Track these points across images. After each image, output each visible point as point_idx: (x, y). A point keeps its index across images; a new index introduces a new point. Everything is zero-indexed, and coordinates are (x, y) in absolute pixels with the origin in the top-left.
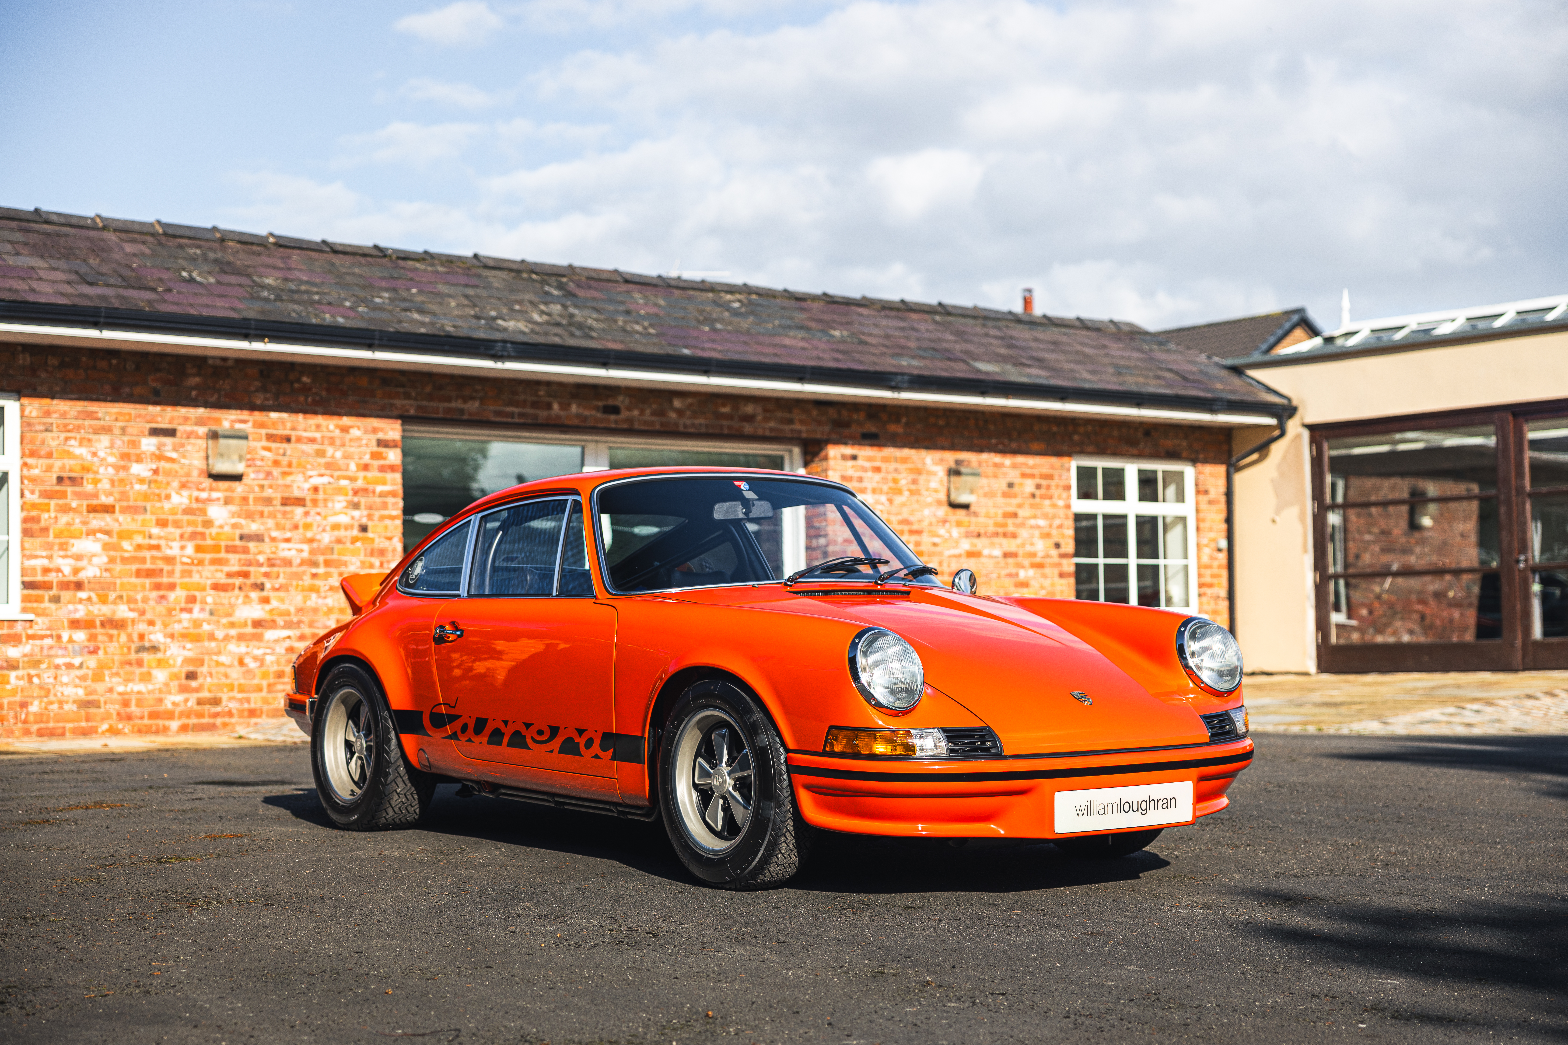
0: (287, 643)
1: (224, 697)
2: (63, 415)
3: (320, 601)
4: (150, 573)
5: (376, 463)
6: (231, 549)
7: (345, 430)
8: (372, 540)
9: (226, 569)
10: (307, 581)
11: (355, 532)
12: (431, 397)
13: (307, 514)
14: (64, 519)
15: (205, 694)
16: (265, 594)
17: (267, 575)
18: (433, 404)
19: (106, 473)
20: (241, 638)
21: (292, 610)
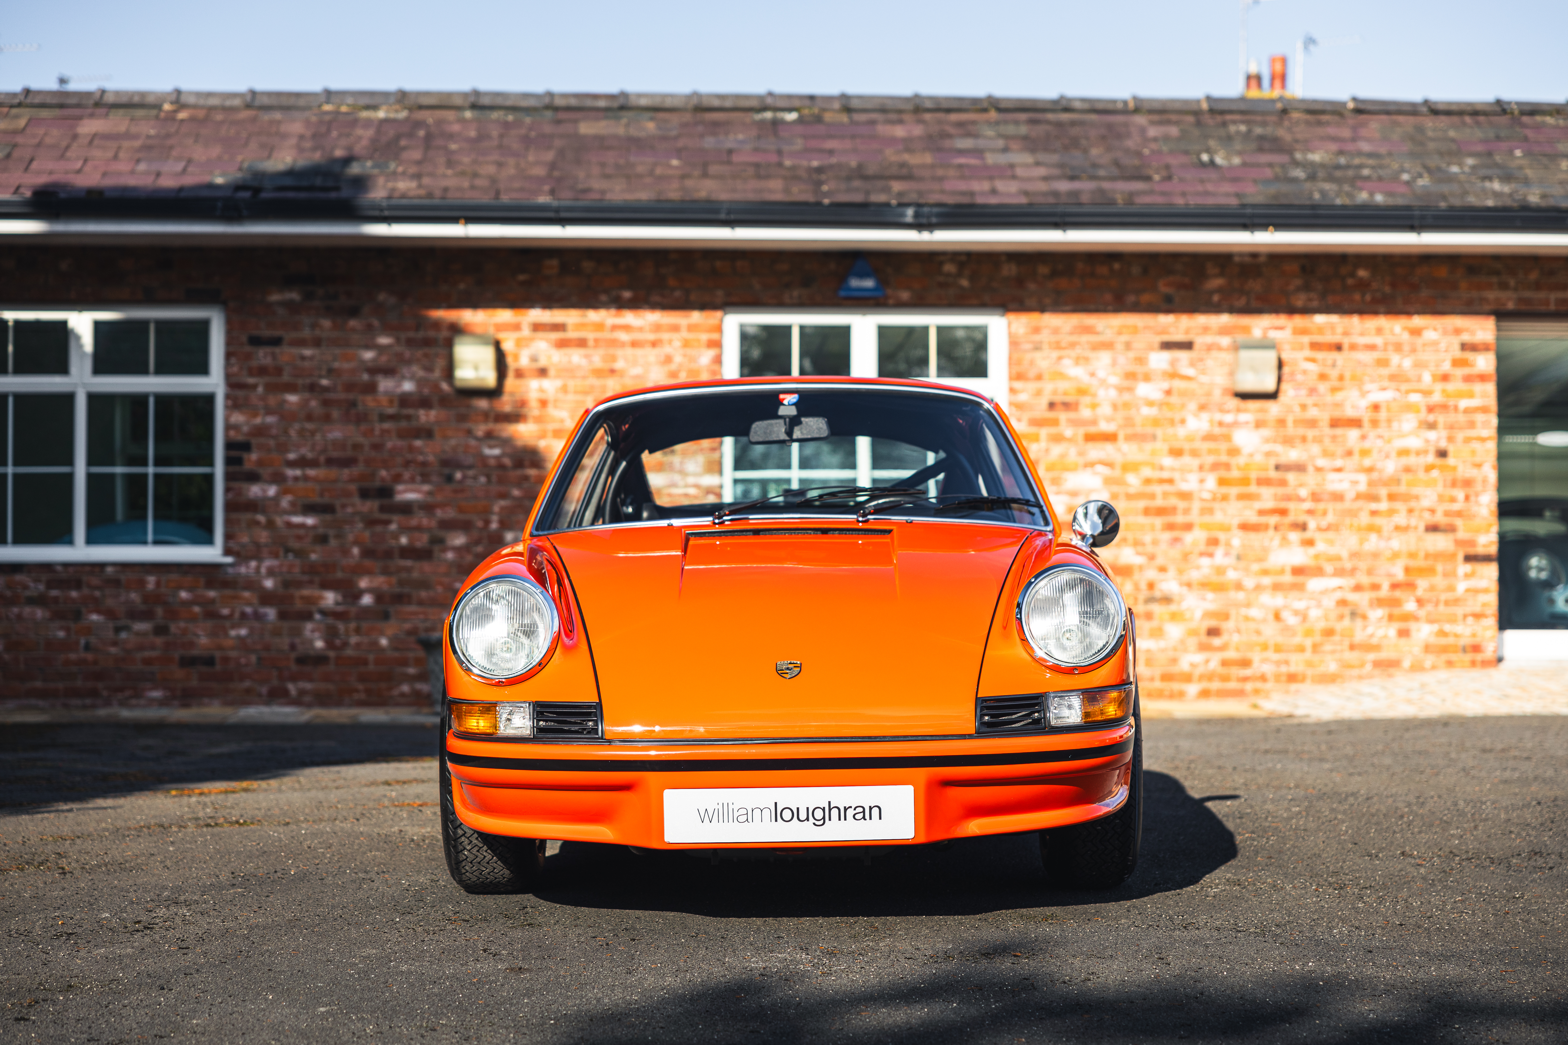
0: (1338, 595)
1: (1256, 657)
2: (1056, 331)
3: (1382, 544)
4: (1161, 512)
5: (1460, 372)
6: (1263, 482)
7: (1416, 332)
8: (1454, 469)
9: (1258, 505)
10: (1364, 519)
11: (1431, 458)
12: (1538, 286)
13: (1363, 437)
14: (1057, 450)
15: (1231, 654)
16: (1308, 535)
17: (1310, 512)
18: (1541, 295)
19: (1107, 396)
20: (1277, 587)
21: (1345, 554)
